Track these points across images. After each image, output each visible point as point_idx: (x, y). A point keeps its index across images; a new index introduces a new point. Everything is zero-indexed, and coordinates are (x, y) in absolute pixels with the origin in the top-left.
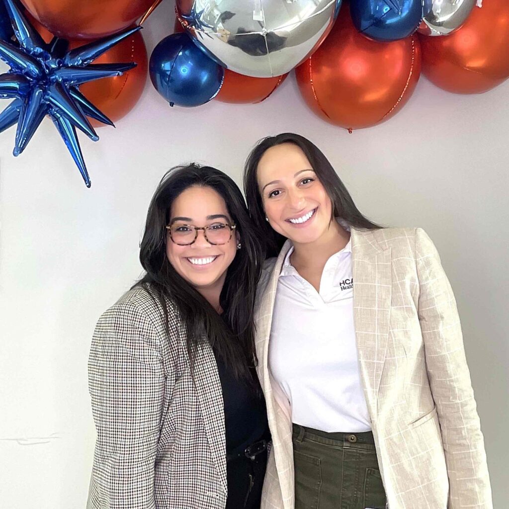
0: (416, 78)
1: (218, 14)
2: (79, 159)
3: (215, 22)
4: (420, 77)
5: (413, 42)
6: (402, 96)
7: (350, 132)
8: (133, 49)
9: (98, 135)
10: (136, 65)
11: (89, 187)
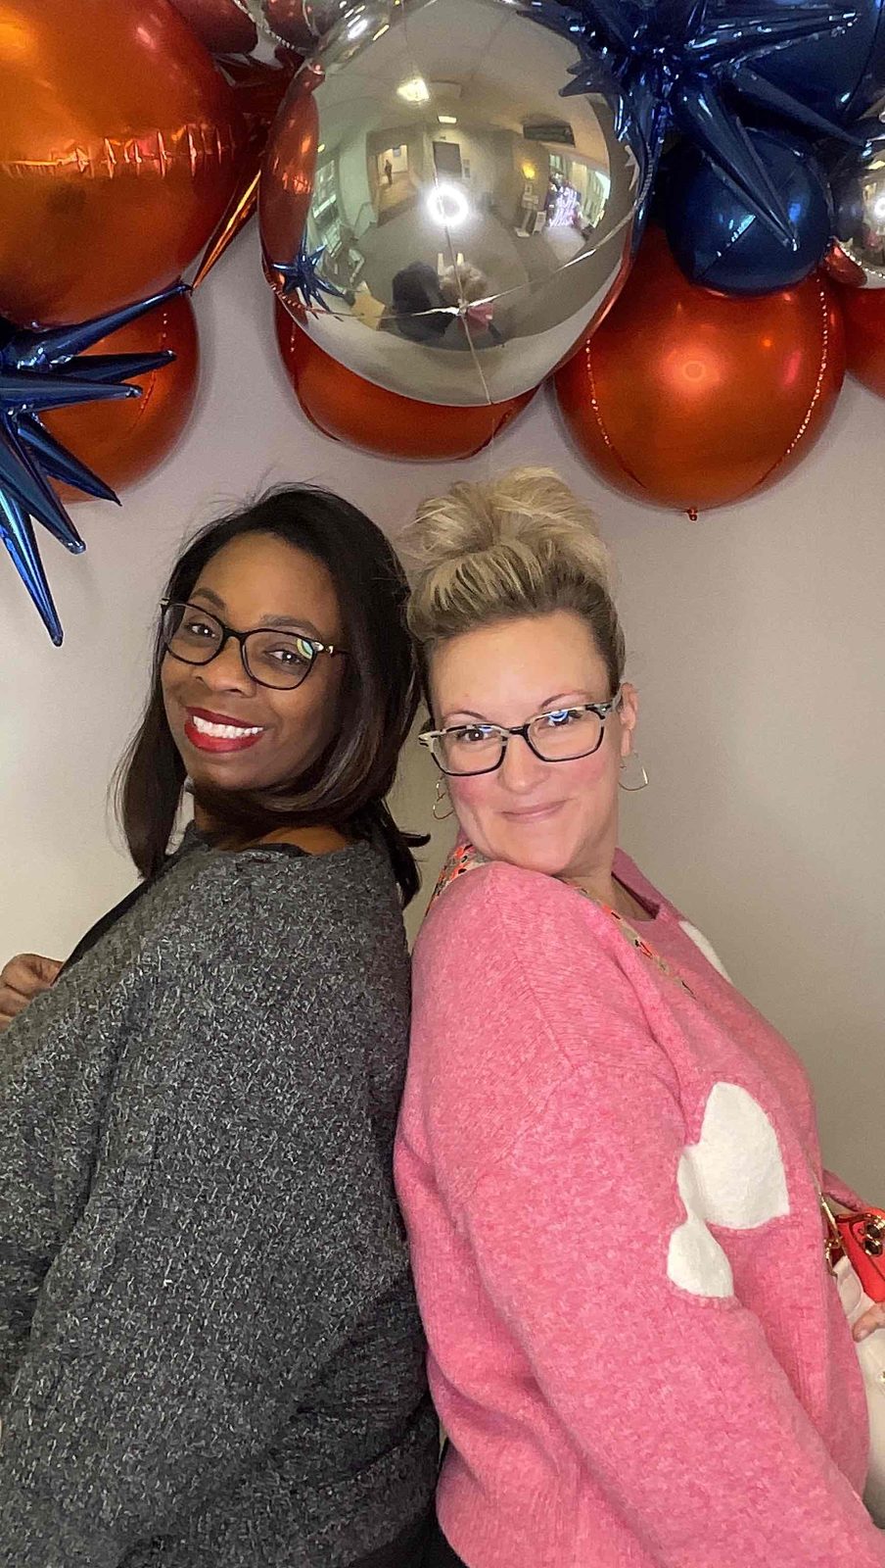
0: (835, 384)
1: (358, 259)
2: (34, 575)
3: (351, 280)
4: (845, 380)
5: (822, 294)
6: (806, 422)
7: (694, 517)
8: (165, 318)
9: (82, 539)
10: (173, 357)
11: (58, 644)
